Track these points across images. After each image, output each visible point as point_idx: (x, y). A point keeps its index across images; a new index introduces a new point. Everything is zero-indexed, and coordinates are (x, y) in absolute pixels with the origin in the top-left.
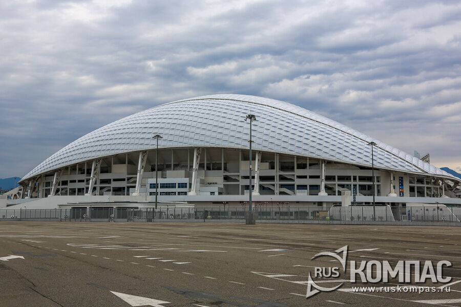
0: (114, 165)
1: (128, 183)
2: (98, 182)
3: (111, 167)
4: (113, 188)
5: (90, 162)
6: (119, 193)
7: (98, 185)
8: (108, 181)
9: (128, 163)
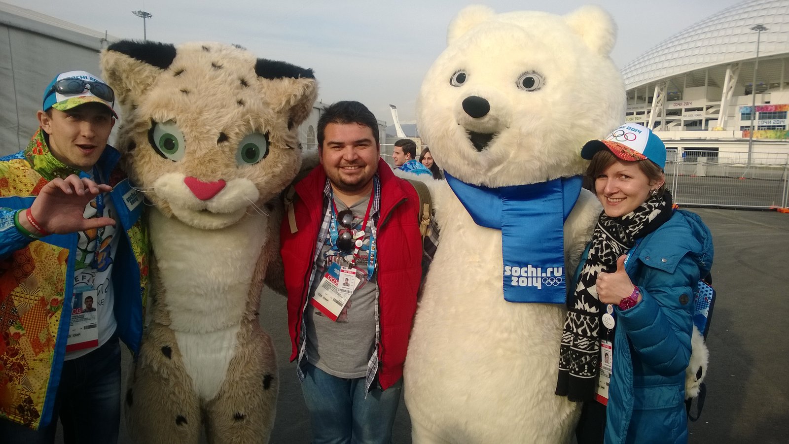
0: (688, 89)
1: (707, 114)
2: (664, 113)
3: (682, 92)
4: (685, 121)
5: (651, 86)
6: (695, 128)
7: (663, 119)
8: (677, 112)
9: (709, 85)
